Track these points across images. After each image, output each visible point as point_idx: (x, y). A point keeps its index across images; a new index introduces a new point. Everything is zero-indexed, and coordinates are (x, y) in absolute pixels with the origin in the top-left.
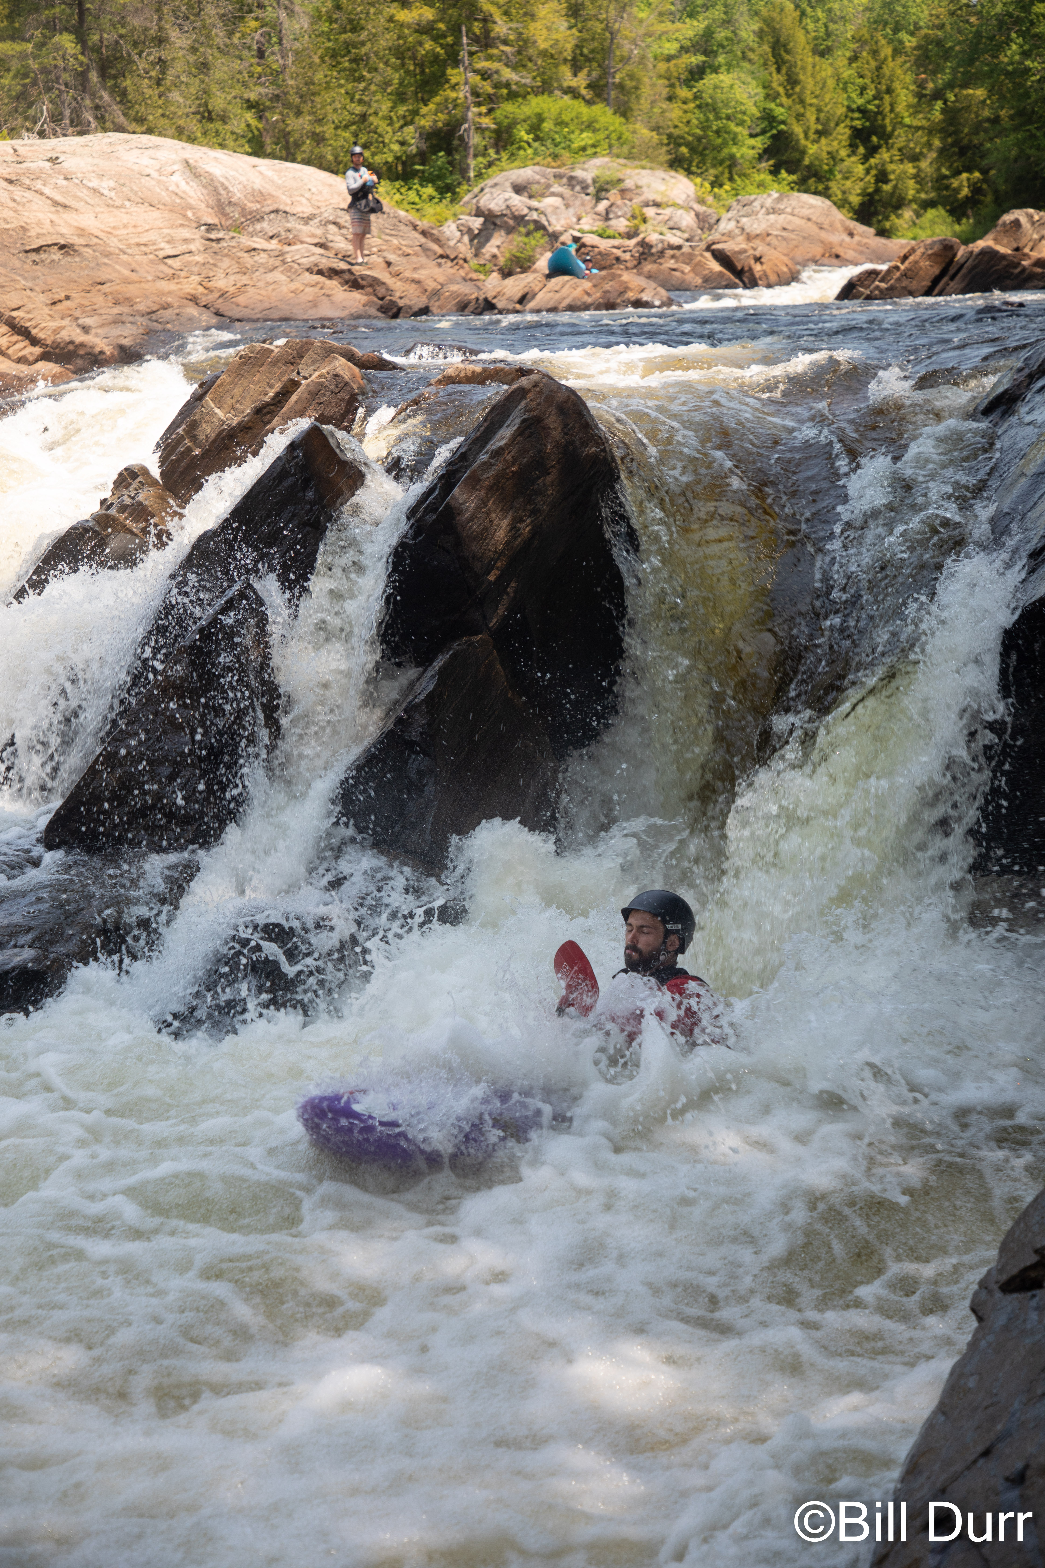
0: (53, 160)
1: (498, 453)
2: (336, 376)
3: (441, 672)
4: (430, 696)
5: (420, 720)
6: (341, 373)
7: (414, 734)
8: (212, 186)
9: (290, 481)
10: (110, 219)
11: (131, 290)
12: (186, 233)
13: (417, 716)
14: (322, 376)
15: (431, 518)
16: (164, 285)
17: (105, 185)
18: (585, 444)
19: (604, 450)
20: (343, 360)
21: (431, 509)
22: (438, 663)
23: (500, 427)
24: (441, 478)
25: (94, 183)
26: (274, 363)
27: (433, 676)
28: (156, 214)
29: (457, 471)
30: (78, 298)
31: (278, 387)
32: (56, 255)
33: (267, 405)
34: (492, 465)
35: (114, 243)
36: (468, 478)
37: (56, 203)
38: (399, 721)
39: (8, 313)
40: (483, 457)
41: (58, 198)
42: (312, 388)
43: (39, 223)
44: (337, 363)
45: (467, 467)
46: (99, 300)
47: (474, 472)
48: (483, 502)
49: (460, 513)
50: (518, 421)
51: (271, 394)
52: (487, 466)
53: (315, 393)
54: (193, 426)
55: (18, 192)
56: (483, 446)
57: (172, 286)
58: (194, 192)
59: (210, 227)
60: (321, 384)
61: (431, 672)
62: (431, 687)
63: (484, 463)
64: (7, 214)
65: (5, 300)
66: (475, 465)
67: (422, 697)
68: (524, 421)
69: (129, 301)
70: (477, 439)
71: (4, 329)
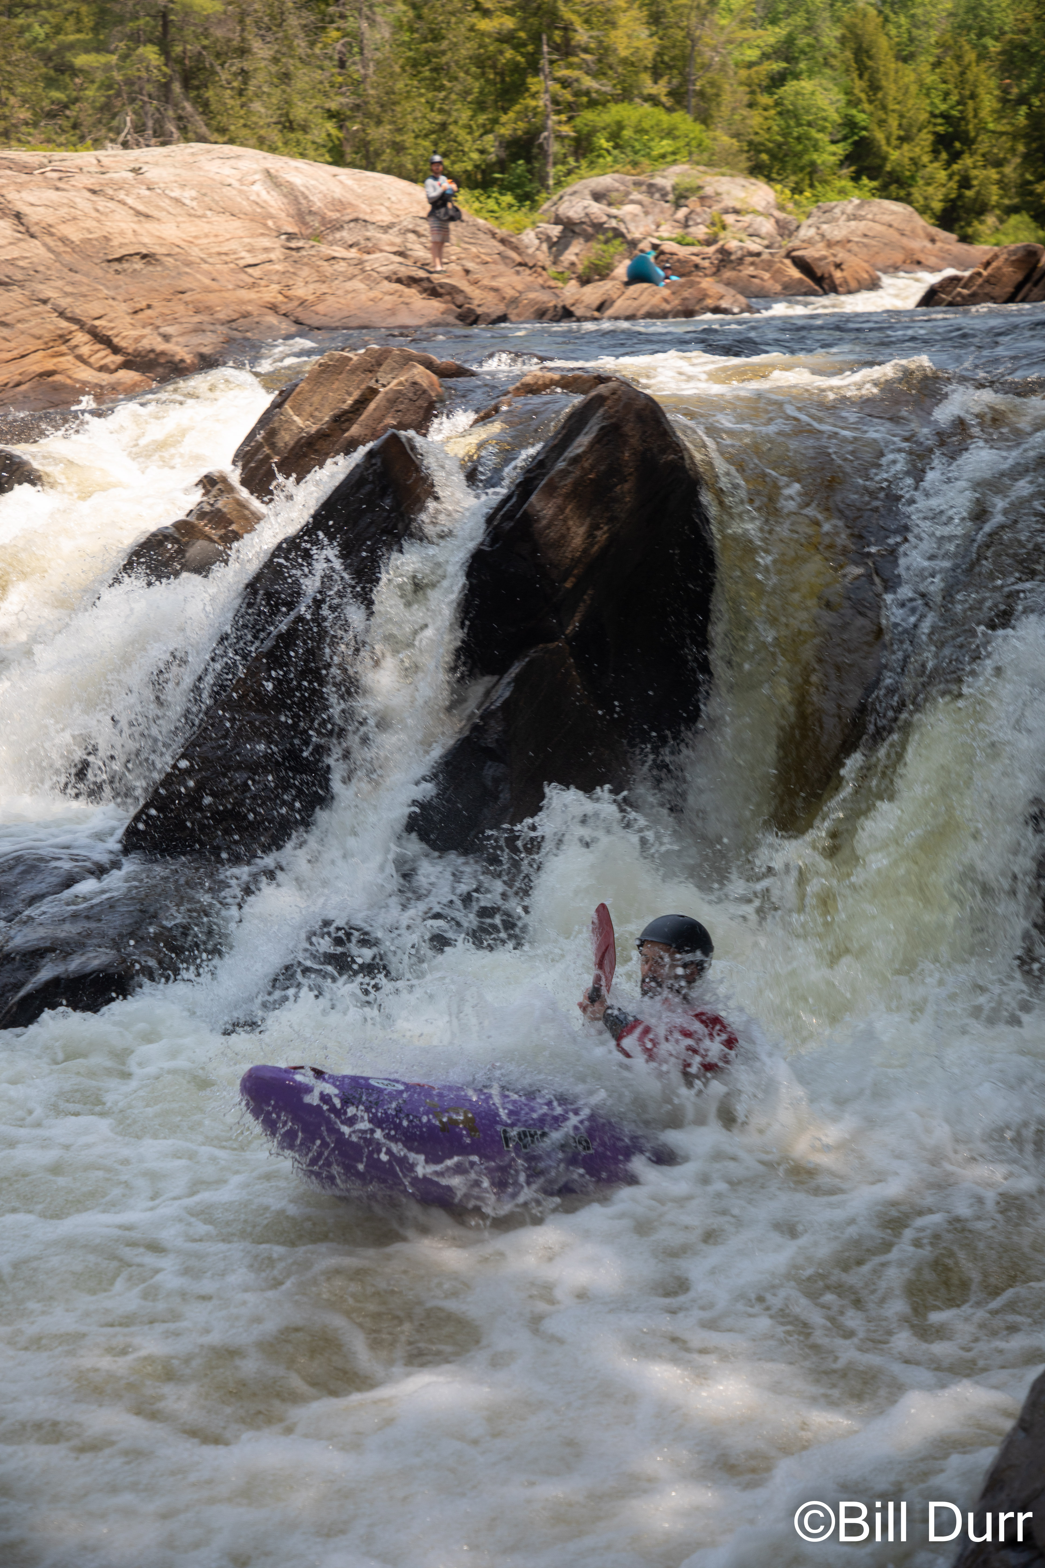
0: (136, 171)
1: (576, 460)
2: (415, 383)
3: (517, 679)
4: (506, 703)
5: (496, 728)
6: (419, 380)
7: (490, 740)
8: (292, 195)
9: (368, 488)
10: (191, 229)
11: (212, 299)
12: (266, 242)
13: (492, 723)
14: (400, 384)
15: (508, 525)
16: (244, 294)
17: (187, 195)
18: (663, 451)
19: (682, 458)
20: (421, 368)
21: (509, 516)
22: (514, 671)
23: (578, 434)
24: (519, 485)
25: (176, 193)
26: (353, 371)
27: (509, 684)
28: (237, 223)
29: (535, 478)
30: (159, 307)
31: (356, 394)
32: (138, 265)
33: (346, 412)
34: (570, 472)
35: (195, 253)
36: (546, 485)
37: (138, 213)
38: (475, 728)
39: (91, 322)
40: (561, 465)
41: (141, 208)
42: (390, 395)
43: (122, 233)
44: (415, 371)
45: (544, 475)
46: (180, 309)
47: (551, 479)
48: (561, 509)
49: (538, 521)
50: (596, 429)
51: (350, 402)
52: (564, 473)
53: (394, 400)
54: (272, 434)
55: (102, 203)
56: (561, 454)
57: (252, 295)
58: (274, 201)
59: (291, 236)
60: (399, 392)
61: (507, 678)
62: (507, 694)
63: (562, 471)
64: (90, 224)
65: (87, 309)
66: (553, 472)
67: (498, 704)
68: (602, 428)
69: (209, 310)
70: (555, 446)
71: (87, 337)
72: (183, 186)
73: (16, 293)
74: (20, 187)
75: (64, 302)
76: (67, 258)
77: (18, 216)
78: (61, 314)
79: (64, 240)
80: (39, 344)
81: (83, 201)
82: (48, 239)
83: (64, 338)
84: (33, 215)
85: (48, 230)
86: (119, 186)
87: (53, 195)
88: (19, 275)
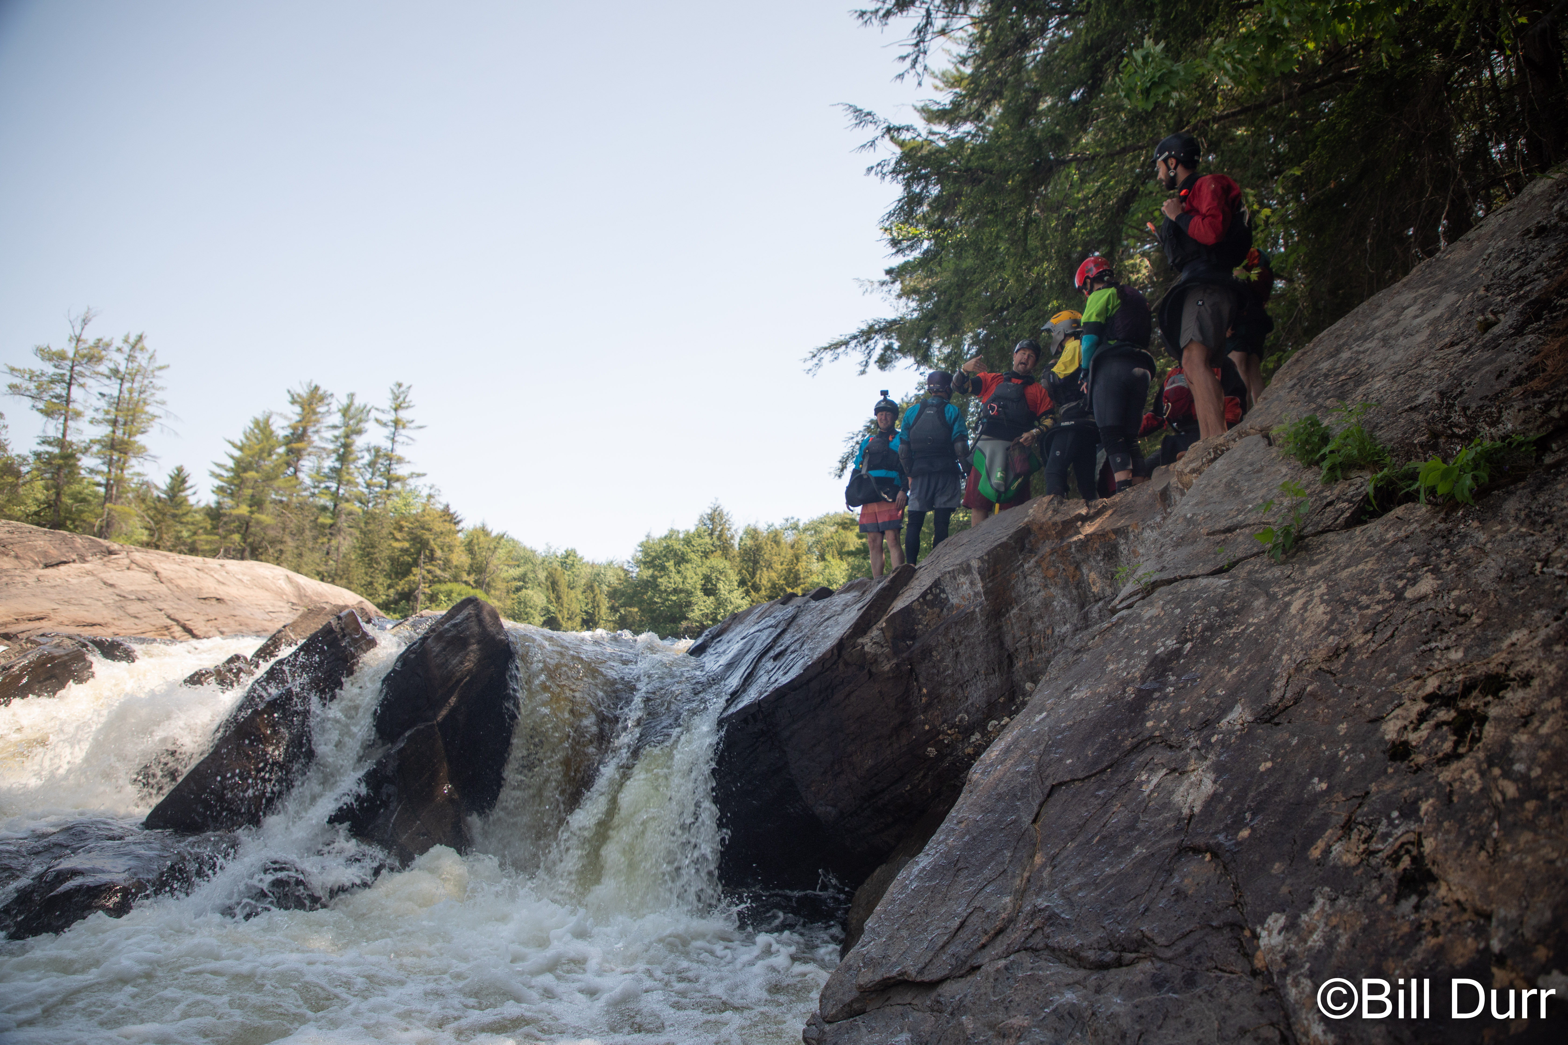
0: (222, 566)
3: (409, 737)
4: (402, 749)
5: (393, 763)
7: (389, 770)
8: (298, 587)
10: (244, 592)
11: (249, 621)
12: (281, 604)
13: (392, 760)
16: (266, 623)
17: (245, 579)
22: (408, 733)
23: (457, 615)
24: (421, 639)
25: (240, 577)
27: (404, 739)
28: (267, 594)
29: (430, 635)
30: (221, 620)
32: (214, 602)
34: (451, 629)
35: (245, 602)
37: (219, 582)
39: (183, 622)
40: (446, 627)
41: (221, 579)
43: (209, 588)
48: (444, 647)
49: (430, 654)
55: (201, 574)
56: (446, 623)
57: (270, 624)
58: (288, 588)
59: (293, 604)
61: (401, 741)
62: (403, 744)
64: (193, 581)
65: (182, 616)
66: (440, 632)
68: (468, 614)
69: (247, 625)
71: (180, 629)
72: (244, 574)
73: (147, 604)
74: (160, 562)
75: (170, 612)
76: (177, 594)
77: (156, 573)
78: (169, 617)
79: (177, 586)
80: (153, 628)
81: (192, 572)
82: (170, 585)
83: (167, 628)
84: (164, 573)
85: (170, 581)
86: (212, 570)
87: (177, 567)
88: (150, 597)
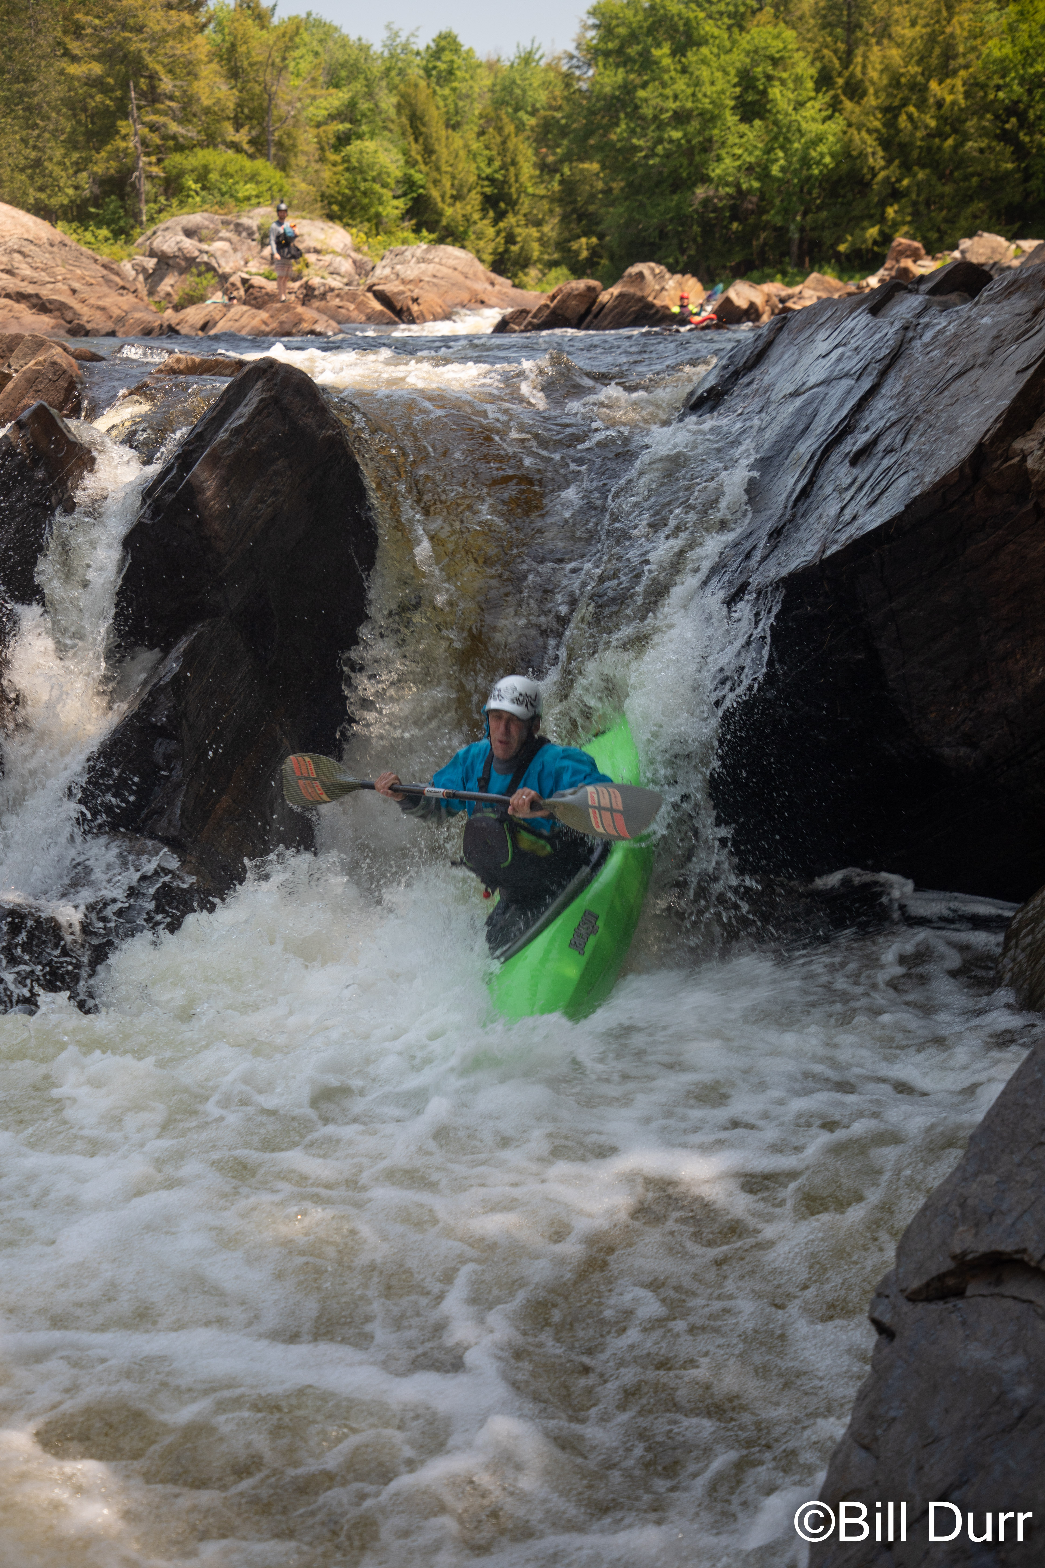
1: (237, 432)
2: (52, 364)
3: (186, 654)
4: (175, 678)
5: (166, 702)
6: (57, 361)
7: (160, 716)
13: (162, 699)
14: (39, 362)
15: (170, 497)
18: (321, 427)
19: (339, 433)
20: (58, 350)
21: (168, 489)
22: (183, 645)
23: (237, 406)
24: (177, 457)
27: (177, 658)
29: (193, 451)
34: (232, 443)
36: (207, 457)
38: (145, 704)
40: (222, 435)
42: (28, 375)
44: (54, 350)
45: (204, 448)
47: (214, 450)
48: (225, 481)
49: (202, 491)
50: (255, 400)
52: (226, 444)
53: (32, 380)
56: (220, 426)
60: (38, 372)
61: (175, 653)
62: (175, 669)
63: (224, 442)
66: (215, 443)
67: (167, 679)
68: (261, 401)
70: (213, 418)
